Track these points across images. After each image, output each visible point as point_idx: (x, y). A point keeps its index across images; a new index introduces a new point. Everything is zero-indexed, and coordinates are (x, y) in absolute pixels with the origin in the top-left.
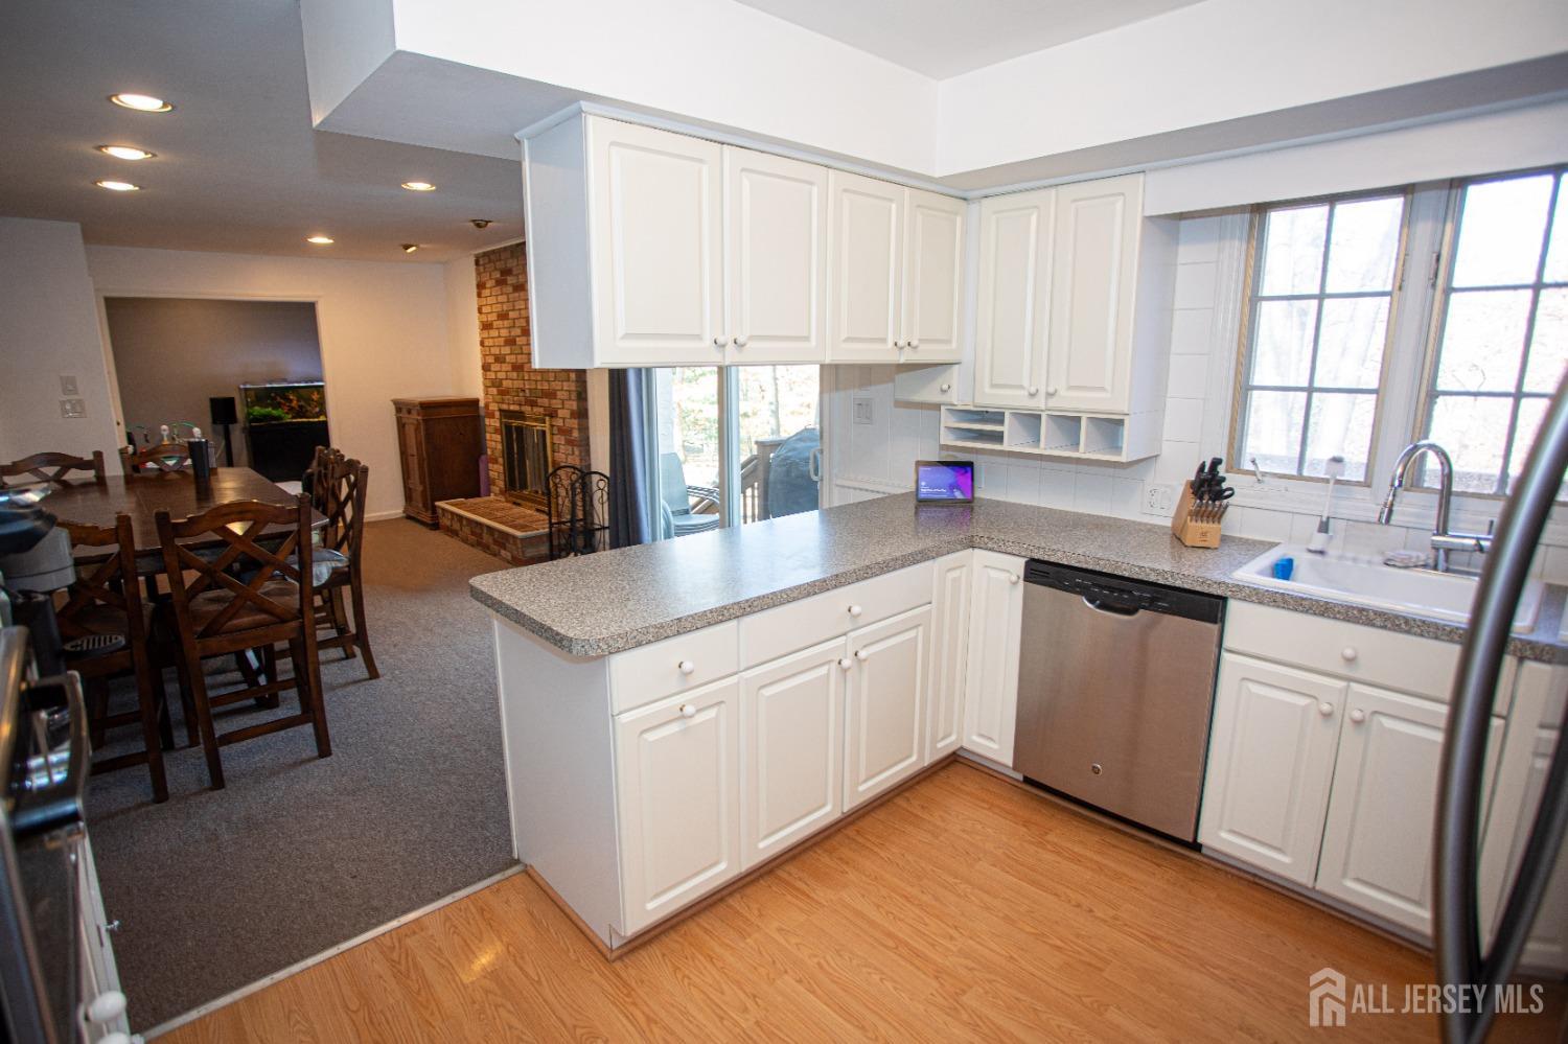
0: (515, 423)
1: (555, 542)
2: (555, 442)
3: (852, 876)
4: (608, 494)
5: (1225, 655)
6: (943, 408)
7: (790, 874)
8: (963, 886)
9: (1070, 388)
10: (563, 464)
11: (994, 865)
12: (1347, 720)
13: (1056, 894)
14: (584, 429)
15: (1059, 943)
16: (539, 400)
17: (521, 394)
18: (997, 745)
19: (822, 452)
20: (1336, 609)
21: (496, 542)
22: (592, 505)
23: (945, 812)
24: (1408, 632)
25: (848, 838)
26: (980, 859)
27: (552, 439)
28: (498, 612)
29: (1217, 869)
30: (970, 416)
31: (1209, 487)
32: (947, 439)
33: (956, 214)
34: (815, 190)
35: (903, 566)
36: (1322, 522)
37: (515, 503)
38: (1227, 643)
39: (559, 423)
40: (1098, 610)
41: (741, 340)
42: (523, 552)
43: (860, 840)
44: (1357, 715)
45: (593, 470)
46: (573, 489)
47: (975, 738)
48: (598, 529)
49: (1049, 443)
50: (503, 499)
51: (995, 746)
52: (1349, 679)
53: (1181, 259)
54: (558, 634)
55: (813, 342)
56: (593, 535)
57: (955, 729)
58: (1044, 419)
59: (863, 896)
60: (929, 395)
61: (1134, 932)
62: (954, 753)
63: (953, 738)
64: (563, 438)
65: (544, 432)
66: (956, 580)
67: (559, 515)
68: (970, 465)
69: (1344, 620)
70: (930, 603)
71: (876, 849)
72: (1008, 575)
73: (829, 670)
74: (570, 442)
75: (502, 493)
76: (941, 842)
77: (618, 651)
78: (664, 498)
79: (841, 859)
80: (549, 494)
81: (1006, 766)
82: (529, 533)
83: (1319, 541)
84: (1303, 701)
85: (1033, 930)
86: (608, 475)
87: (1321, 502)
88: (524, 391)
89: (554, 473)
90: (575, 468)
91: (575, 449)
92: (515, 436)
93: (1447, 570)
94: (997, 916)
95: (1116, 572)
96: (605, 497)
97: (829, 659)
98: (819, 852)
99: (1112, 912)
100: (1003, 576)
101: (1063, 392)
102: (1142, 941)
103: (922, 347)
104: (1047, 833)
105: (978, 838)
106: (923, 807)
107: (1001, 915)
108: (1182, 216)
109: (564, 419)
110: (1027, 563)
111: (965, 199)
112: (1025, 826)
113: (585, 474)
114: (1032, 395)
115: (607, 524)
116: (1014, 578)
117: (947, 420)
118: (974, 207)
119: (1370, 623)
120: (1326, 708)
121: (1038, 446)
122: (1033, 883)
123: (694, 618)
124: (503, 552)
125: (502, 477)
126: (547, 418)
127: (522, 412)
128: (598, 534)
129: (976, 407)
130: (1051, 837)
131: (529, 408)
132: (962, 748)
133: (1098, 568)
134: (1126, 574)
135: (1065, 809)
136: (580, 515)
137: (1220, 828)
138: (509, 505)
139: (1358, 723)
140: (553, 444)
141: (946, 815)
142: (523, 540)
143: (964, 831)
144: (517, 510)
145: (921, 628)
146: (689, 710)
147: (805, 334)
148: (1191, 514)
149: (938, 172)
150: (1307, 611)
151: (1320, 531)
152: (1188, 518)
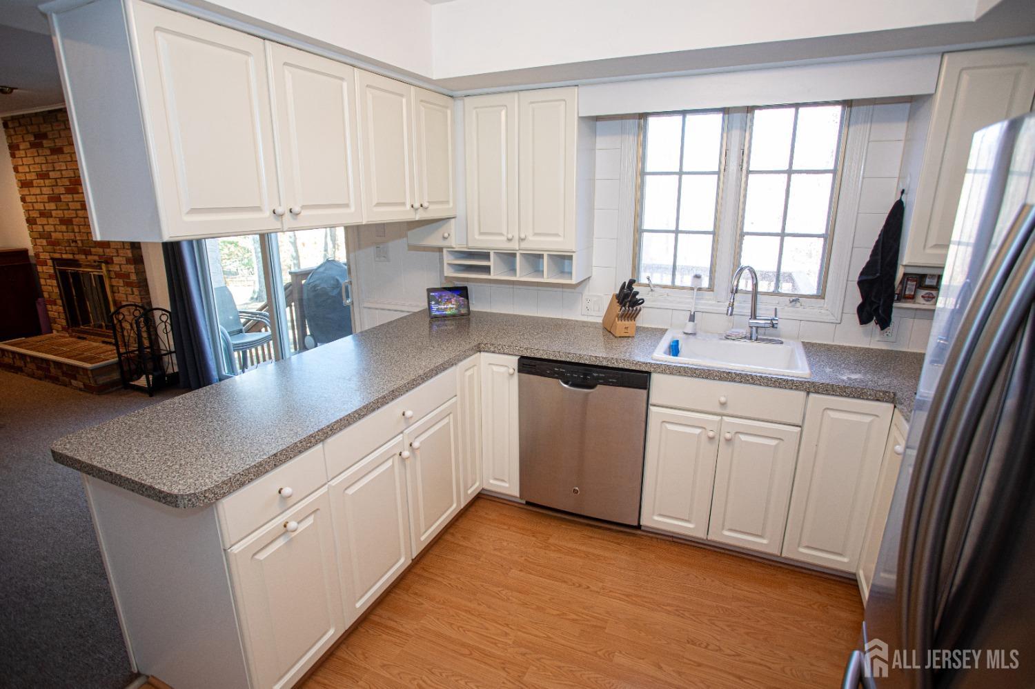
0: (70, 269)
1: (126, 368)
2: (114, 284)
3: (427, 605)
4: (171, 325)
5: (652, 409)
6: (445, 250)
7: (380, 616)
8: (504, 592)
9: (536, 234)
10: (124, 303)
11: (521, 570)
12: (722, 439)
13: (565, 582)
14: (141, 273)
15: (574, 617)
16: (93, 250)
17: (72, 245)
18: (508, 484)
19: (351, 283)
20: (715, 374)
21: (64, 374)
22: (157, 335)
23: (481, 538)
24: (753, 384)
25: (419, 575)
26: (511, 569)
27: (110, 282)
28: (89, 474)
29: (652, 538)
30: (462, 255)
31: (628, 299)
32: (449, 272)
33: (447, 107)
34: (345, 84)
35: (437, 374)
36: (691, 315)
37: (79, 338)
38: (652, 401)
39: (117, 268)
40: (572, 388)
41: (296, 209)
42: (96, 382)
43: (426, 574)
44: (728, 436)
45: (154, 306)
46: (138, 323)
47: (491, 481)
48: (165, 355)
49: (522, 274)
50: (67, 335)
51: (507, 485)
52: (722, 415)
53: (598, 146)
54: (161, 492)
55: (353, 209)
56: (161, 359)
57: (478, 476)
58: (518, 255)
59: (438, 619)
60: (434, 240)
61: (617, 595)
62: (479, 493)
63: (477, 484)
64: (121, 281)
65: (101, 277)
66: (471, 377)
67: (126, 345)
68: (465, 289)
69: (719, 380)
70: (456, 396)
71: (439, 579)
72: (506, 368)
73: (393, 462)
74: (127, 284)
75: (64, 329)
76: (482, 561)
77: (224, 495)
78: (221, 324)
79: (416, 594)
80: (113, 327)
81: (516, 497)
82: (99, 364)
83: (690, 327)
84: (698, 431)
85: (558, 612)
86: (170, 310)
87: (689, 302)
88: (76, 242)
89: (117, 312)
90: (136, 306)
91: (135, 289)
92: (71, 281)
93: (756, 340)
94: (532, 609)
95: (580, 362)
96: (169, 328)
97: (393, 454)
98: (398, 592)
99: (601, 584)
100: (503, 369)
101: (531, 238)
102: (624, 600)
103: (432, 207)
104: (548, 538)
105: (505, 552)
106: (464, 538)
107: (534, 607)
108: (597, 118)
109: (120, 265)
110: (519, 360)
111: (451, 97)
112: (533, 536)
113: (147, 311)
114: (509, 240)
115: (173, 349)
116: (511, 371)
117: (448, 259)
118: (459, 103)
119: (733, 380)
120: (711, 434)
121: (515, 274)
122: (550, 577)
123: (287, 451)
124: (73, 382)
125: (63, 316)
126: (103, 265)
127: (77, 261)
128: (166, 359)
129: (469, 249)
130: (551, 541)
131: (83, 257)
132: (483, 489)
133: (568, 360)
134: (587, 362)
135: (555, 518)
136: (146, 343)
137: (653, 514)
138: (74, 339)
139: (728, 441)
140: (112, 287)
141: (481, 540)
142: (93, 370)
143: (495, 550)
144: (83, 343)
145: (451, 415)
146: (292, 525)
147: (346, 202)
148: (617, 316)
149: (435, 76)
150: (698, 376)
151: (690, 321)
152: (617, 319)
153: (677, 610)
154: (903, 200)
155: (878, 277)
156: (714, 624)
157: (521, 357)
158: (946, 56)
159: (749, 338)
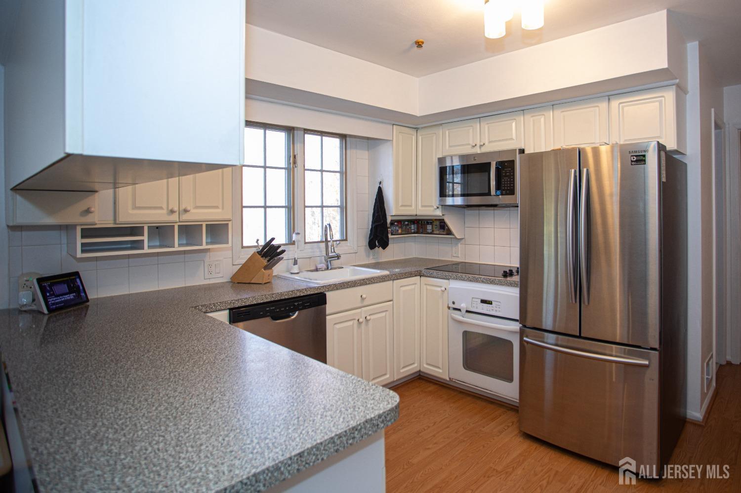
5: (327, 318)
6: (78, 228)
24: (373, 283)
36: (295, 260)
52: (361, 308)
58: (175, 228)
69: (359, 285)
83: (295, 269)
84: (352, 323)
93: (331, 269)
110: (228, 312)
114: (172, 213)
119: (365, 284)
133: (274, 299)
148: (264, 267)
151: (294, 265)
152: (263, 270)
154: (381, 186)
155: (382, 223)
157: (230, 309)
158: (394, 126)
159: (327, 269)
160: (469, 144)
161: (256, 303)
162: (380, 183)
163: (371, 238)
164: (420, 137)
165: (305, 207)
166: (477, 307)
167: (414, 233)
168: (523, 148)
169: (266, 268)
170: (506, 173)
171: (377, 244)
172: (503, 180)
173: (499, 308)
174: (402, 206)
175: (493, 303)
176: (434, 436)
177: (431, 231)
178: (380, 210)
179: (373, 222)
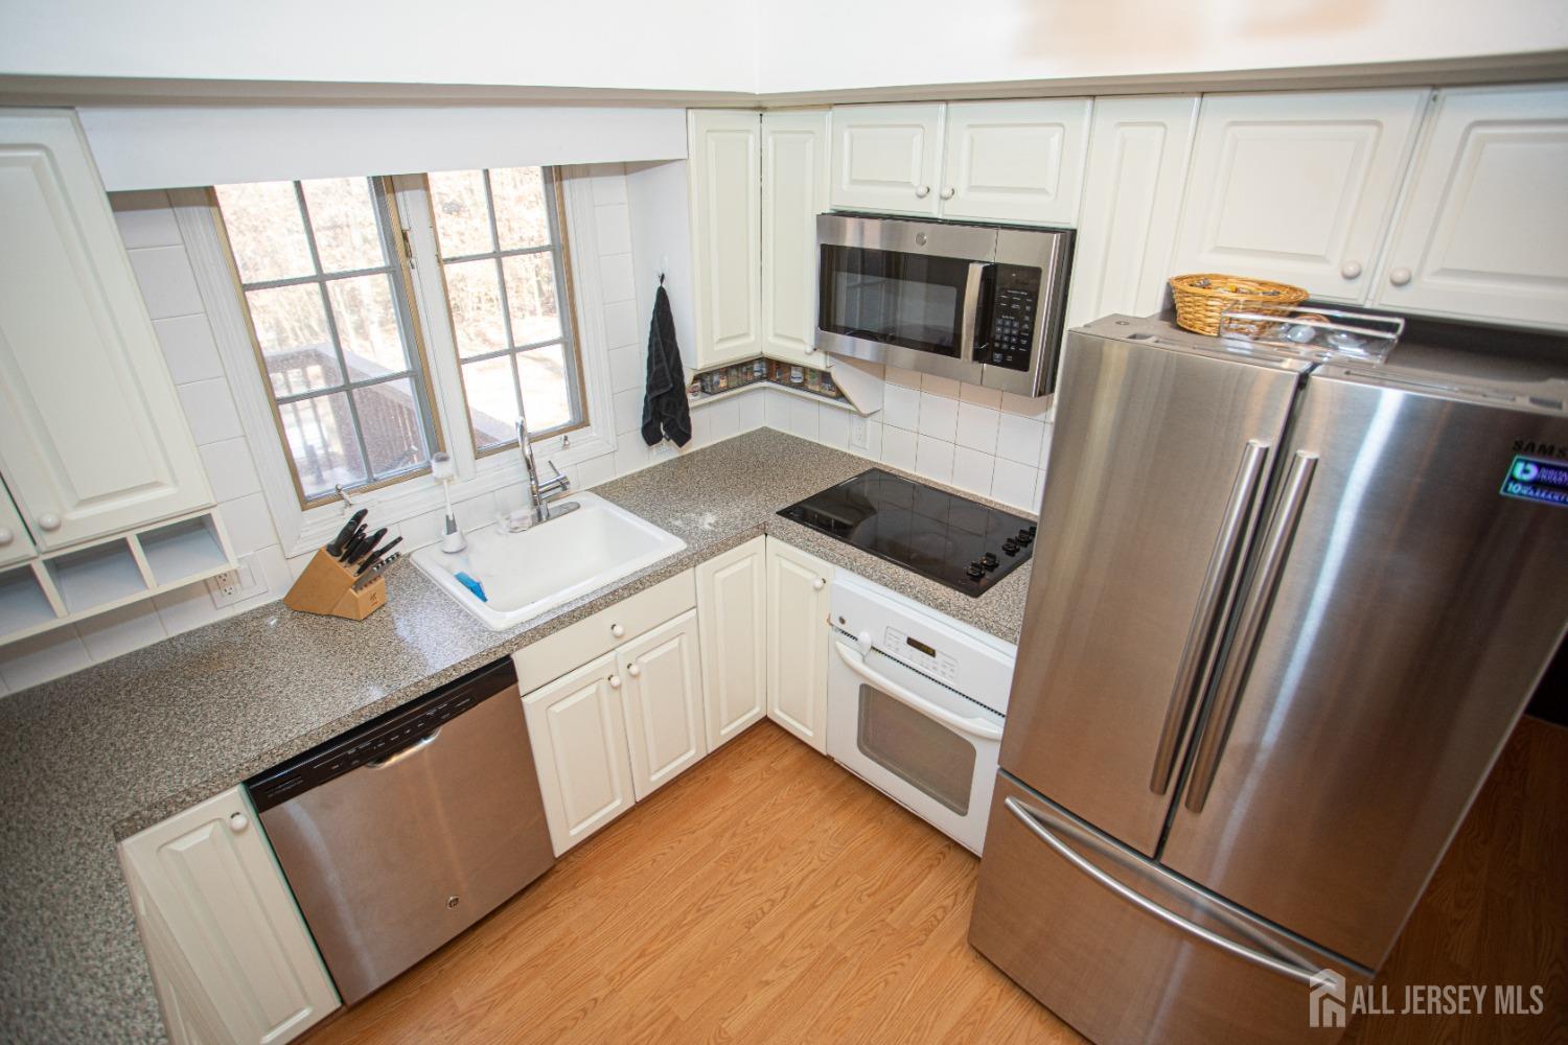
5: (526, 701)
18: (308, 1008)
20: (599, 603)
44: (634, 670)
69: (607, 606)
83: (453, 542)
84: (594, 688)
119: (621, 598)
120: (615, 681)
133: (363, 721)
137: (569, 831)
148: (355, 585)
150: (579, 619)
151: (449, 533)
152: (351, 590)
153: (699, 910)
154: (664, 286)
155: (672, 389)
156: (738, 884)
157: (247, 783)
158: (690, 111)
159: (539, 518)
160: (908, 184)
161: (314, 745)
162: (662, 278)
163: (647, 421)
164: (770, 140)
165: (460, 362)
166: (897, 649)
167: (761, 379)
168: (1073, 226)
169: (358, 586)
170: (1011, 302)
171: (664, 433)
172: (1000, 322)
173: (952, 670)
174: (721, 340)
175: (937, 653)
176: (782, 936)
177: (800, 381)
178: (663, 354)
179: (650, 388)
